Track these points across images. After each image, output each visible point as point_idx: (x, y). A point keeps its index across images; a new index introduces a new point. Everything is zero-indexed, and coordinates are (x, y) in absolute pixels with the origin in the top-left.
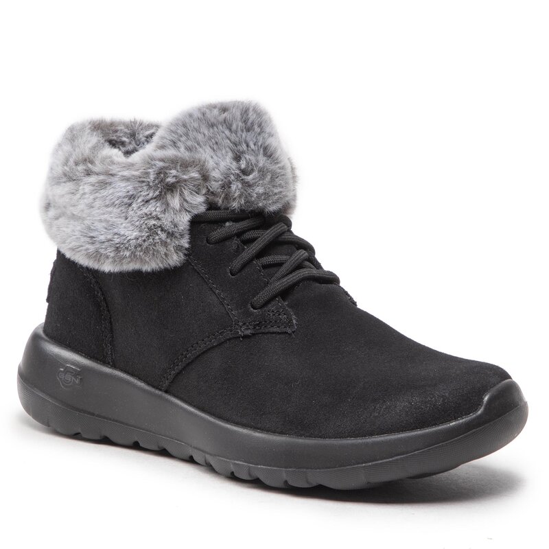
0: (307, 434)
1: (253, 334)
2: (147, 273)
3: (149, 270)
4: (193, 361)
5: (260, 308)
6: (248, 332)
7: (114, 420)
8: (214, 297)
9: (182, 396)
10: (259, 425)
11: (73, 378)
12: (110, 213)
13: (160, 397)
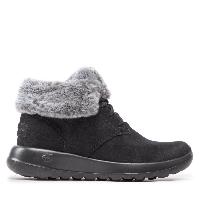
0: (150, 162)
1: (121, 135)
2: (86, 118)
3: (86, 117)
4: (102, 145)
5: (121, 127)
6: (120, 134)
7: (65, 170)
8: (107, 124)
9: (96, 157)
10: (132, 161)
11: (50, 158)
12: (77, 98)
13: (87, 159)
